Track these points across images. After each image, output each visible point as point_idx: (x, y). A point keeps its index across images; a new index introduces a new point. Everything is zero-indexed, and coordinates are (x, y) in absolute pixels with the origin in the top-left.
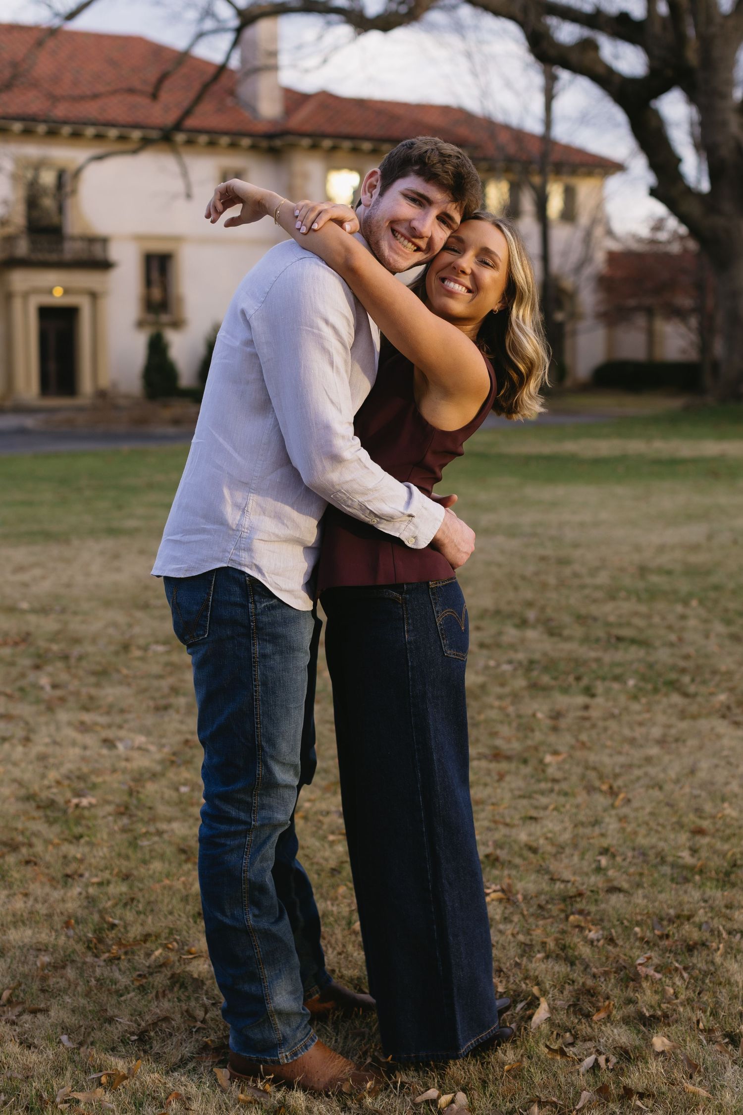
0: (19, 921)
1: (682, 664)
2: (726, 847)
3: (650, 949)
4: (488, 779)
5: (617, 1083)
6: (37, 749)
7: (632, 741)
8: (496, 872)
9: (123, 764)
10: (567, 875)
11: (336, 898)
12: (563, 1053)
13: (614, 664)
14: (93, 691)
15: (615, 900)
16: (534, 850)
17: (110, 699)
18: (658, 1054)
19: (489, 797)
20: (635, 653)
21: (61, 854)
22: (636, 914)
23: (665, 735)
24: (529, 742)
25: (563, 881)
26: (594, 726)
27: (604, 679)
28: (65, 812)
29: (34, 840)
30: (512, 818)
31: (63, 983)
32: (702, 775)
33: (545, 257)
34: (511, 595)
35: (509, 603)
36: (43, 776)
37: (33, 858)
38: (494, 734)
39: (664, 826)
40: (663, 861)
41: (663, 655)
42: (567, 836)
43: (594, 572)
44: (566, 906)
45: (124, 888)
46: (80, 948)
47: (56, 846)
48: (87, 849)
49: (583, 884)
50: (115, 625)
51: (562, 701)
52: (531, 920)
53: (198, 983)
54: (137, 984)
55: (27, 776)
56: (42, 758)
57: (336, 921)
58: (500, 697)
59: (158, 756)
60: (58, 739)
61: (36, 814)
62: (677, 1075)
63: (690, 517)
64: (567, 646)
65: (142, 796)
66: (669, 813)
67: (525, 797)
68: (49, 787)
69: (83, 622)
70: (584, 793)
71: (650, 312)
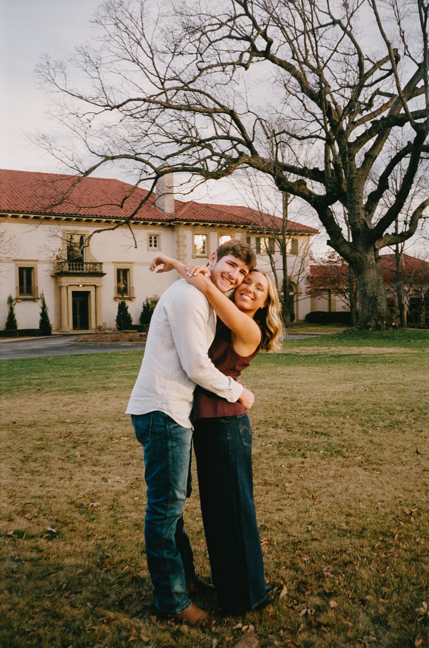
0: (69, 555)
1: (343, 443)
2: (361, 521)
3: (329, 564)
4: (262, 493)
5: (315, 621)
6: (75, 483)
7: (322, 477)
8: (265, 533)
9: (111, 488)
10: (295, 534)
11: (200, 544)
12: (292, 608)
13: (315, 444)
14: (98, 458)
15: (315, 543)
16: (281, 523)
17: (105, 461)
18: (332, 609)
19: (262, 501)
20: (323, 439)
21: (86, 526)
22: (323, 550)
23: (336, 474)
24: (279, 478)
25: (293, 536)
26: (306, 470)
27: (310, 450)
28: (87, 509)
29: (74, 521)
30: (272, 510)
31: (87, 581)
32: (350, 491)
33: (285, 270)
34: (271, 414)
35: (271, 417)
36: (78, 494)
37: (74, 529)
38: (264, 474)
39: (335, 513)
40: (335, 527)
41: (335, 440)
42: (295, 517)
43: (307, 403)
44: (294, 547)
45: (112, 541)
46: (94, 566)
47: (84, 523)
48: (96, 525)
49: (301, 537)
50: (106, 428)
51: (293, 460)
52: (280, 552)
53: (143, 580)
54: (118, 581)
55: (71, 494)
56: (77, 486)
57: (200, 553)
58: (267, 459)
59: (125, 485)
60: (84, 478)
61: (76, 510)
62: (340, 617)
63: (346, 380)
64: (295, 436)
65: (119, 501)
66: (336, 507)
67: (277, 501)
68: (80, 498)
69: (93, 427)
70: (302, 499)
71: (329, 292)
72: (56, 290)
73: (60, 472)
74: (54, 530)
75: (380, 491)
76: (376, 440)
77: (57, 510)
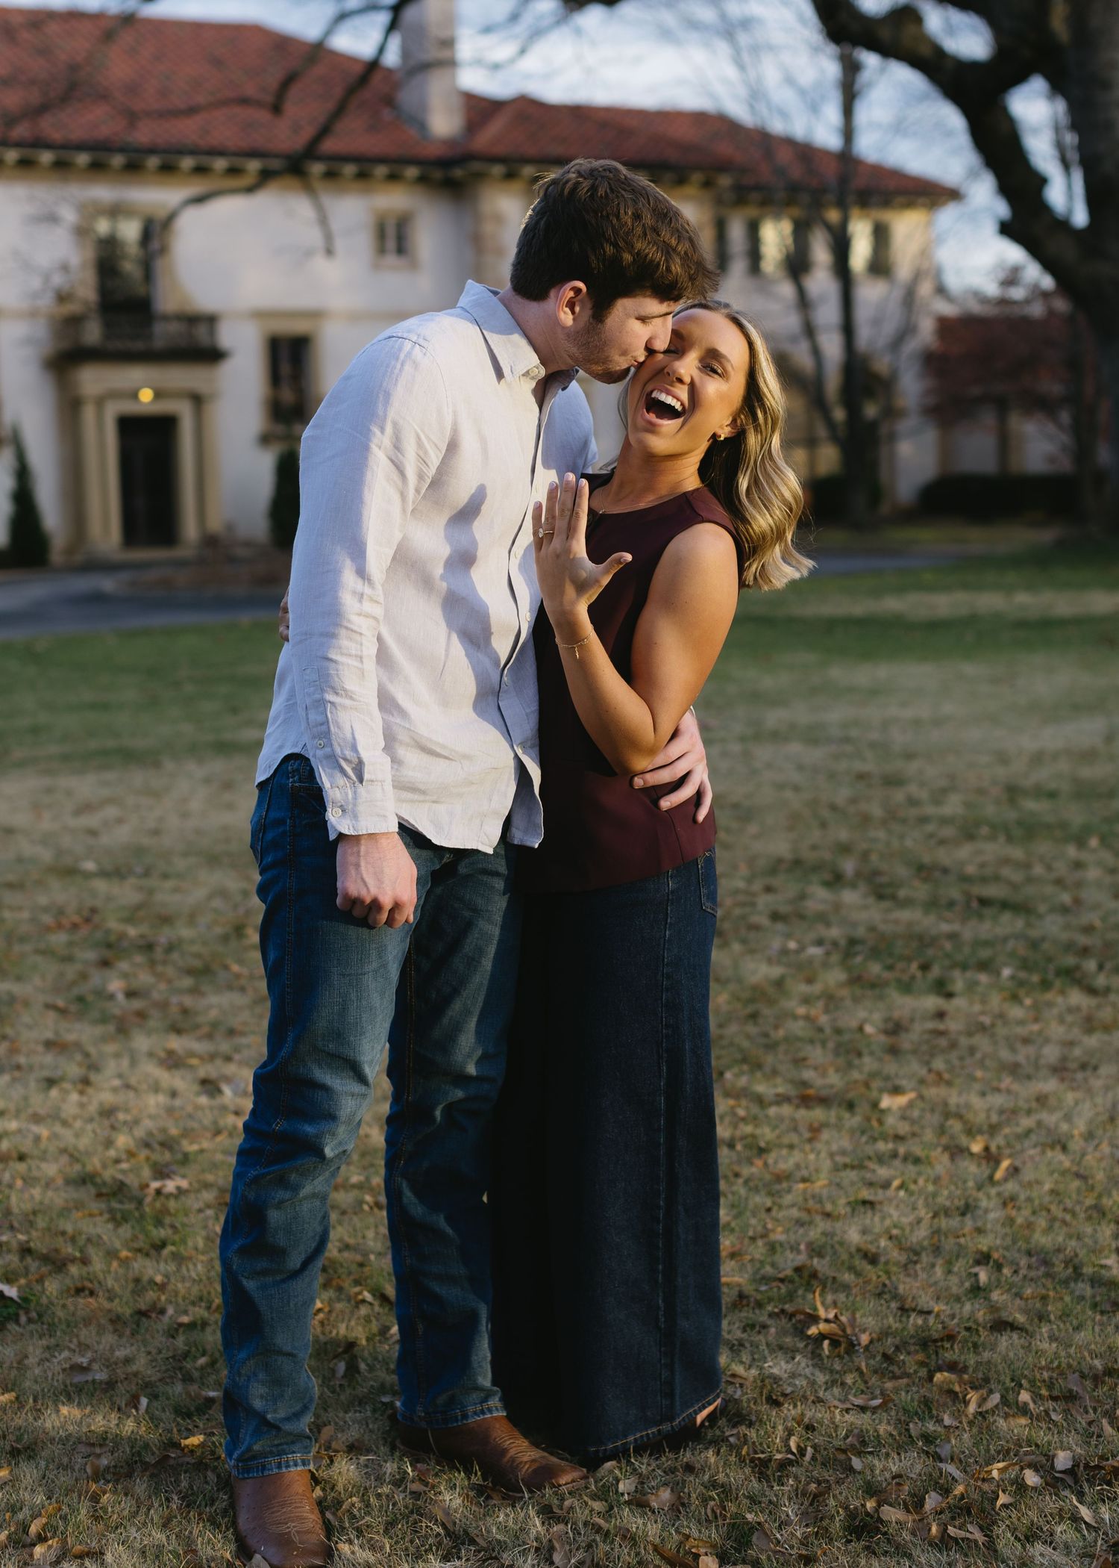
1: (1083, 940)
4: (794, 1138)
7: (1014, 1069)
9: (232, 1119)
10: (925, 1300)
13: (979, 943)
14: (188, 1001)
15: (1006, 1342)
16: (873, 1259)
17: (213, 1014)
19: (798, 1166)
20: (1009, 924)
21: (131, 1275)
22: (1042, 1368)
23: (1064, 1059)
24: (856, 1075)
25: (922, 1312)
26: (953, 1045)
27: (964, 967)
28: (140, 1202)
29: (91, 1251)
30: (834, 1203)
33: (848, 328)
34: (816, 835)
35: (814, 847)
36: (109, 1143)
37: (89, 1285)
38: (799, 1062)
40: (1077, 1274)
41: (1052, 926)
42: (922, 1233)
43: (939, 796)
44: (929, 1357)
47: (125, 1262)
48: (172, 1267)
49: (953, 1316)
50: (222, 893)
51: (904, 1005)
52: (873, 1380)
55: (84, 1143)
56: (107, 1113)
58: (806, 1000)
60: (133, 1081)
61: (95, 1206)
63: (1077, 707)
64: (905, 915)
66: (1079, 1191)
67: (853, 1167)
68: (117, 1161)
69: (176, 890)
70: (945, 1158)
71: (1002, 406)
73: (49, 1059)
77: (28, 1207)
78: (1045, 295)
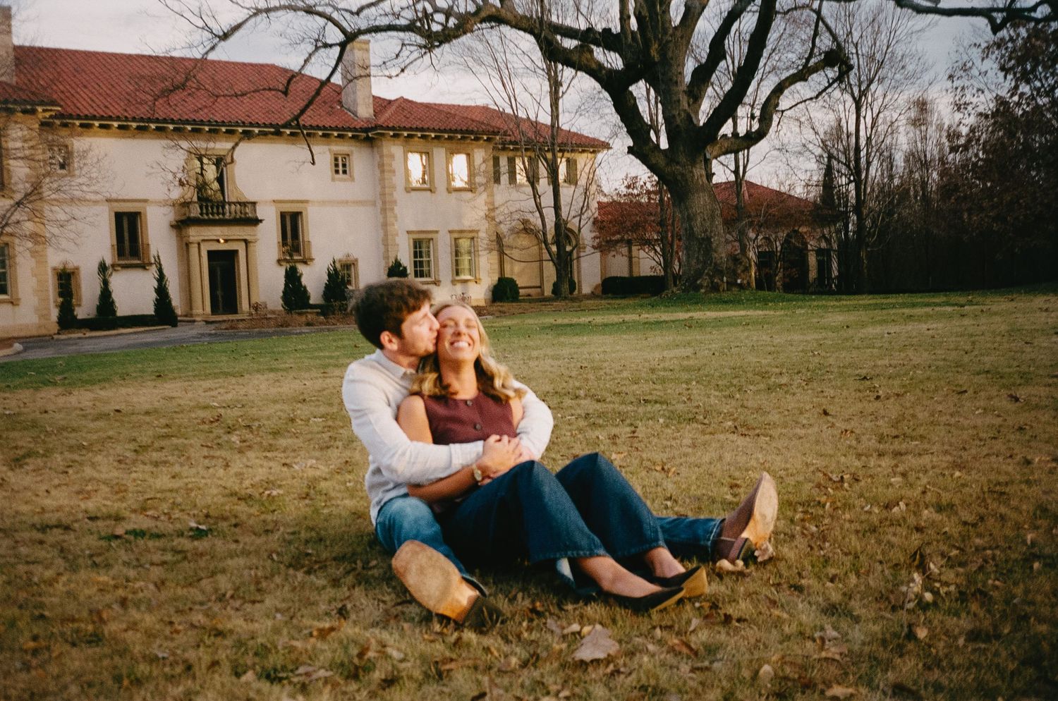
6: (234, 471)
7: (671, 447)
9: (300, 475)
13: (647, 413)
14: (271, 442)
17: (285, 445)
20: (659, 407)
21: (261, 520)
23: (693, 443)
27: (642, 420)
28: (260, 499)
29: (240, 515)
32: (727, 460)
33: (557, 207)
36: (241, 484)
37: (240, 524)
41: (679, 407)
43: (620, 372)
47: (257, 516)
48: (280, 517)
51: (616, 431)
56: (239, 474)
59: (326, 470)
60: (250, 465)
61: (238, 502)
64: (611, 406)
66: (710, 478)
68: (247, 489)
69: (259, 411)
70: (645, 471)
71: (629, 243)
72: (180, 248)
73: (206, 461)
74: (203, 527)
75: (779, 458)
76: (750, 404)
77: (205, 503)
78: (649, 192)
